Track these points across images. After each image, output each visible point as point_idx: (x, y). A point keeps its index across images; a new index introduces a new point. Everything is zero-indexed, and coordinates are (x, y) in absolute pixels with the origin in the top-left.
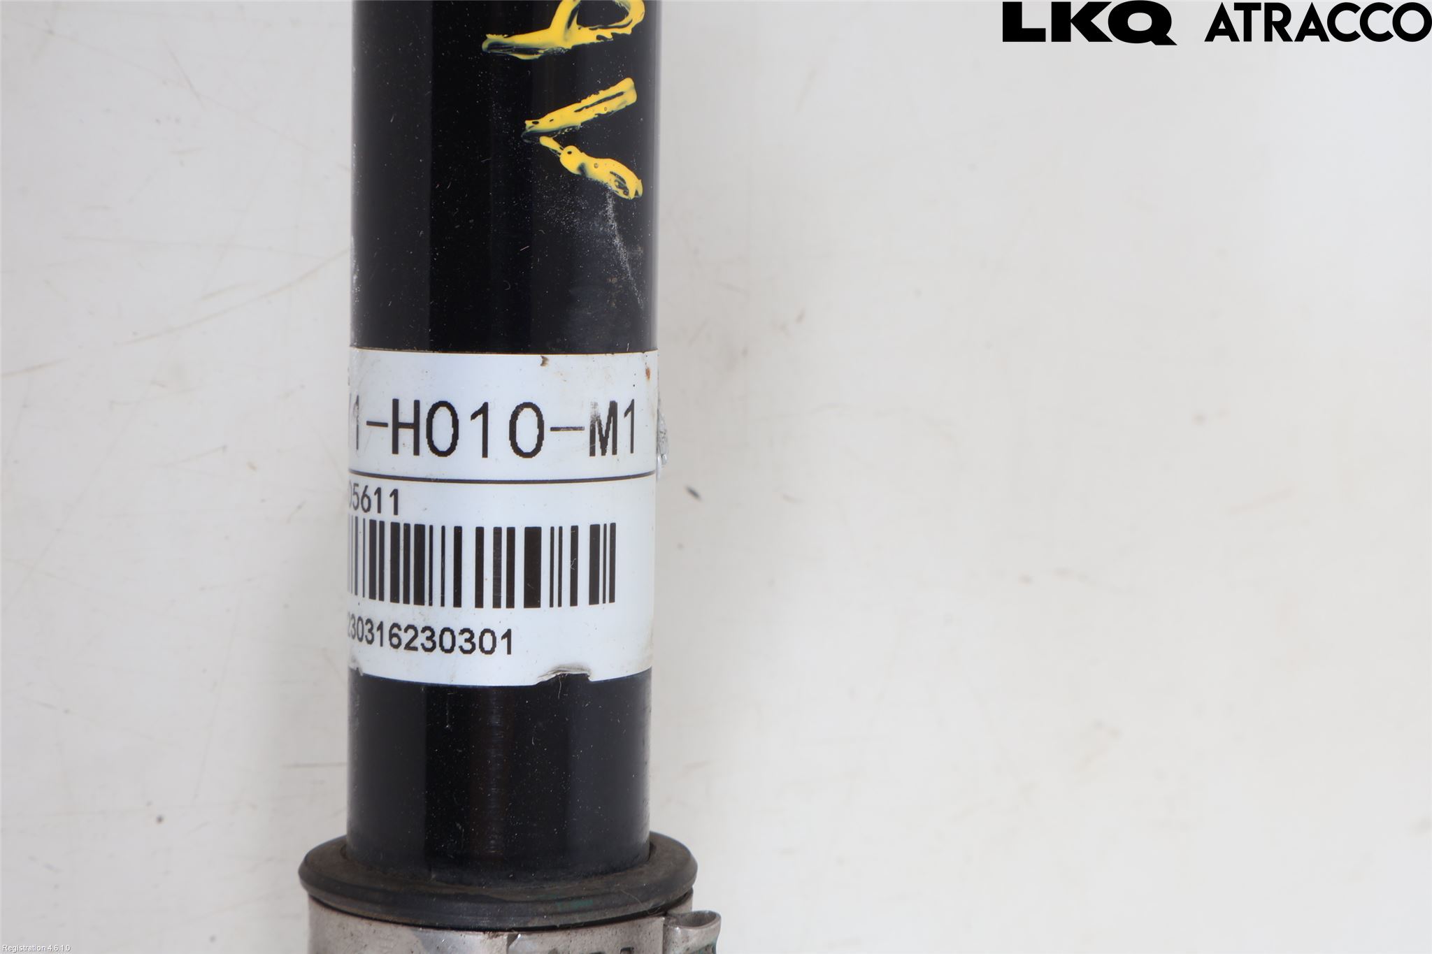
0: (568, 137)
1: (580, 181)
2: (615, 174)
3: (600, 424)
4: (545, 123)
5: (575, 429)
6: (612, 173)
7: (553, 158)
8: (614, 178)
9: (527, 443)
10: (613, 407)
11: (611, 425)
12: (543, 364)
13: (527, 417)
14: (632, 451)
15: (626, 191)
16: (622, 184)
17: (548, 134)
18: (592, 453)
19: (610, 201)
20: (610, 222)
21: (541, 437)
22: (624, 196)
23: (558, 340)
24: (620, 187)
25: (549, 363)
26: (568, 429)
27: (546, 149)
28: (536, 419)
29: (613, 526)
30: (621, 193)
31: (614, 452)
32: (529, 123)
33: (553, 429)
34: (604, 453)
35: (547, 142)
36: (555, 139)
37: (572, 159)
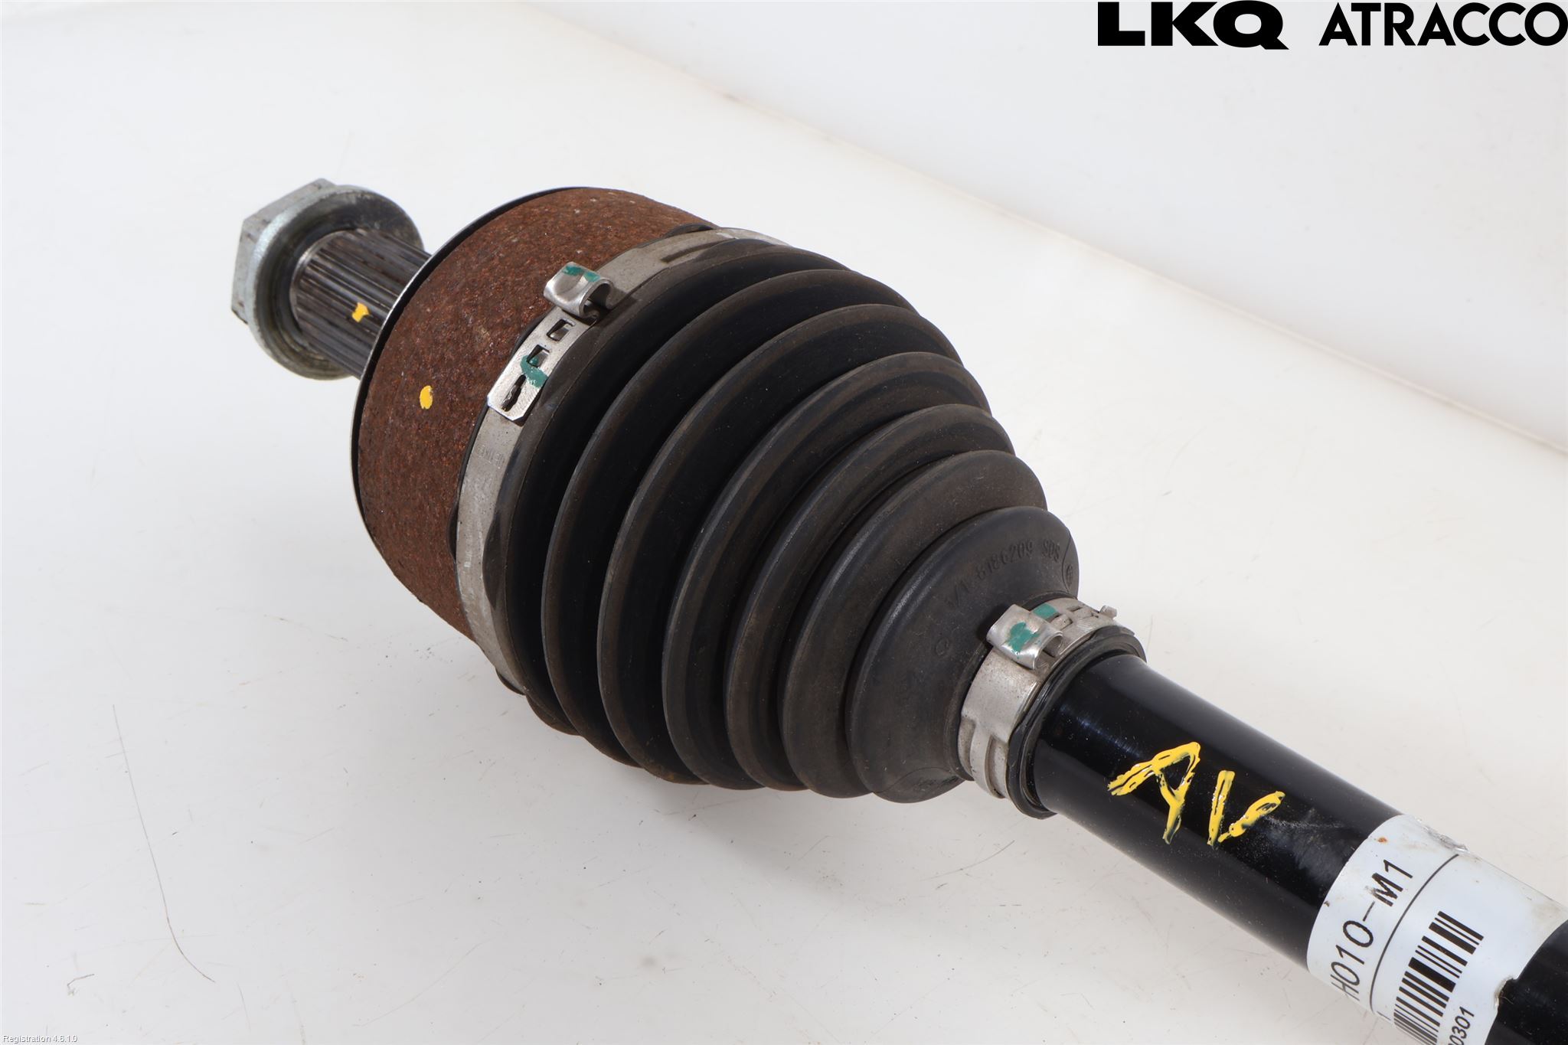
0: (1224, 827)
1: (1250, 831)
2: (1260, 808)
3: (1379, 891)
4: (1213, 834)
5: (1371, 907)
6: (1257, 810)
7: (1230, 839)
8: (1261, 809)
9: (1365, 939)
10: (1377, 878)
11: (1385, 883)
12: (1328, 905)
13: (1351, 929)
14: (1411, 877)
15: (1273, 805)
16: (1267, 806)
17: (1218, 836)
18: (1390, 904)
19: (1270, 818)
20: (1281, 824)
21: (1365, 929)
22: (1275, 808)
23: (1321, 890)
24: (1267, 808)
25: (1329, 901)
26: (1369, 911)
27: (1225, 840)
28: (1354, 926)
29: (1441, 914)
30: (1271, 809)
31: (1400, 889)
32: (1209, 843)
33: (1364, 920)
34: (1395, 897)
35: (1222, 838)
36: (1222, 833)
37: (1236, 830)
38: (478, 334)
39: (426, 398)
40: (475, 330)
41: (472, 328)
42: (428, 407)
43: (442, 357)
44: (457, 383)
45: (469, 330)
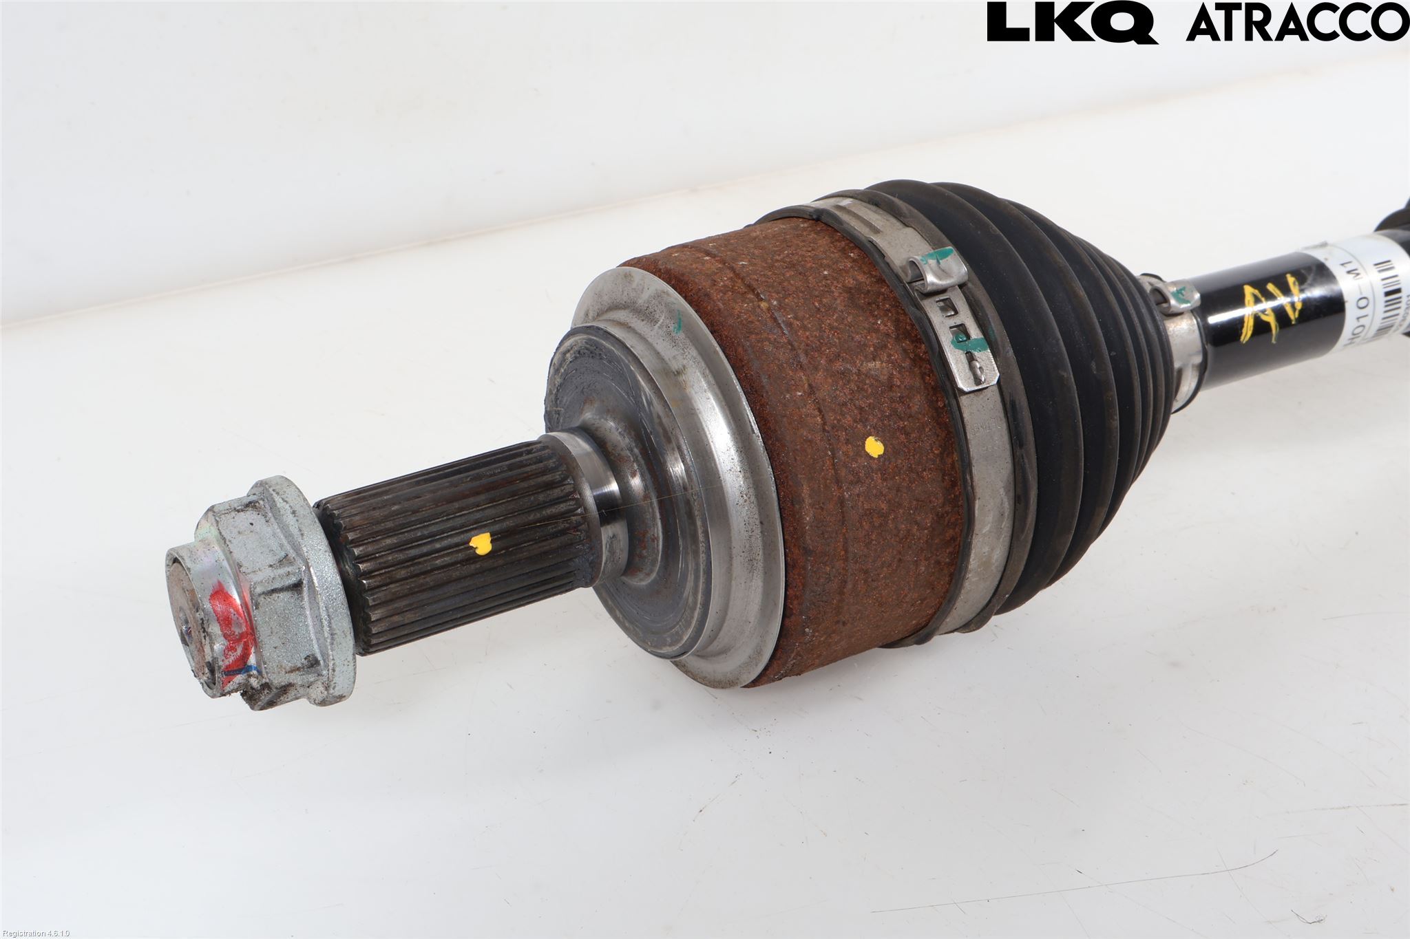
38: (870, 369)
39: (874, 447)
40: (864, 370)
41: (859, 370)
42: (881, 452)
43: (861, 409)
44: (894, 411)
45: (859, 373)
